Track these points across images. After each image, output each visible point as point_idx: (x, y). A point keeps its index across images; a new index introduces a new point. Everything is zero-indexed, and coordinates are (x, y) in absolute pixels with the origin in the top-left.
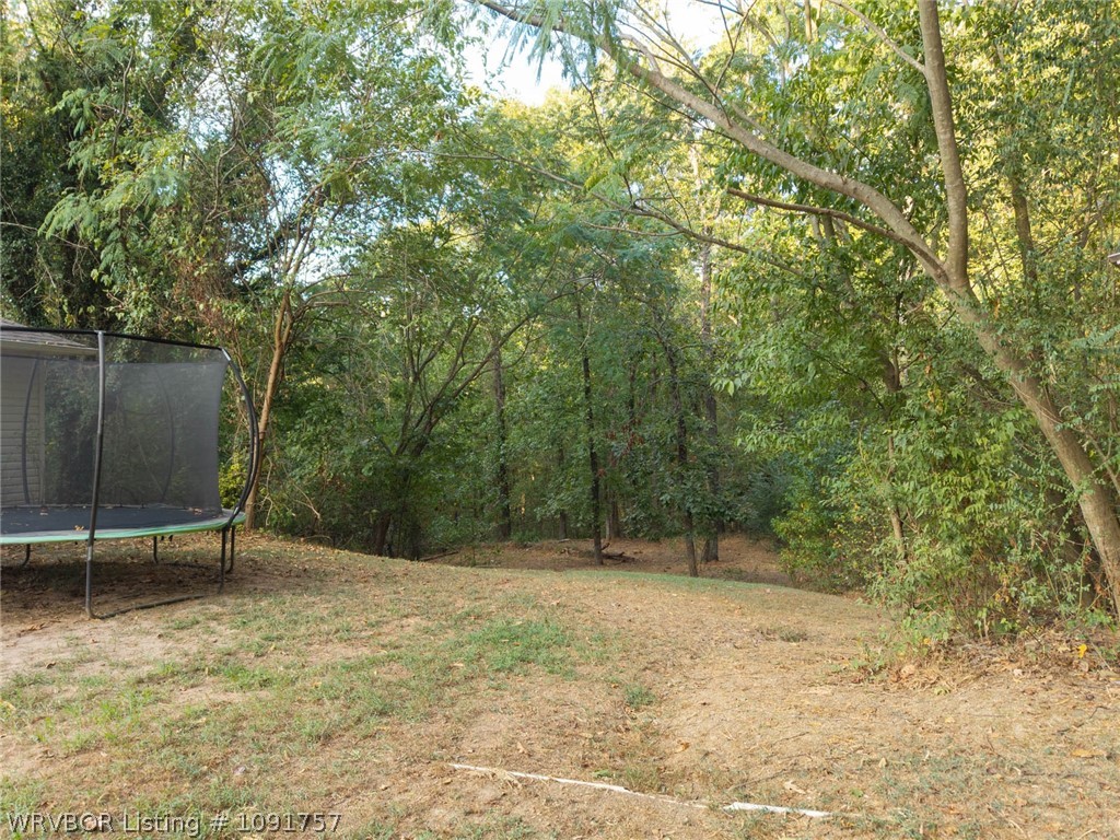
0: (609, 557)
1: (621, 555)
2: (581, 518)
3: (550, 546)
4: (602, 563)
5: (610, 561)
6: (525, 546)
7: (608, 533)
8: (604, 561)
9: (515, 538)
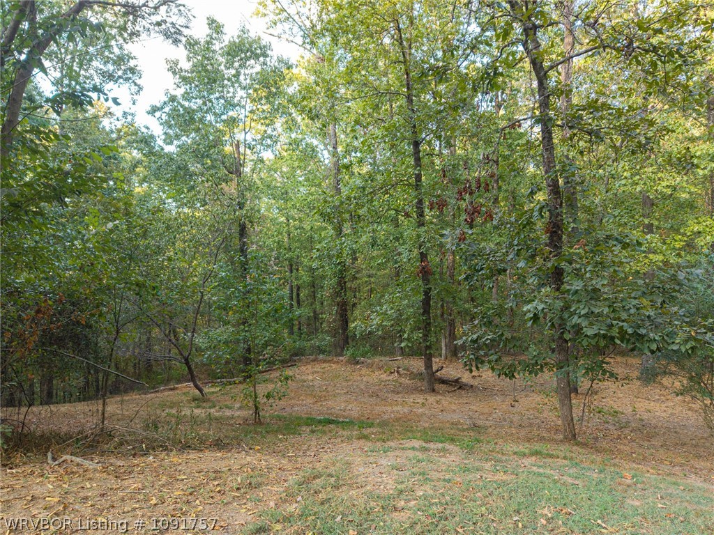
0: (443, 381)
1: (457, 381)
2: (406, 336)
3: (381, 364)
4: (434, 390)
5: (443, 387)
6: (357, 363)
7: (443, 352)
8: (437, 386)
9: (348, 353)
